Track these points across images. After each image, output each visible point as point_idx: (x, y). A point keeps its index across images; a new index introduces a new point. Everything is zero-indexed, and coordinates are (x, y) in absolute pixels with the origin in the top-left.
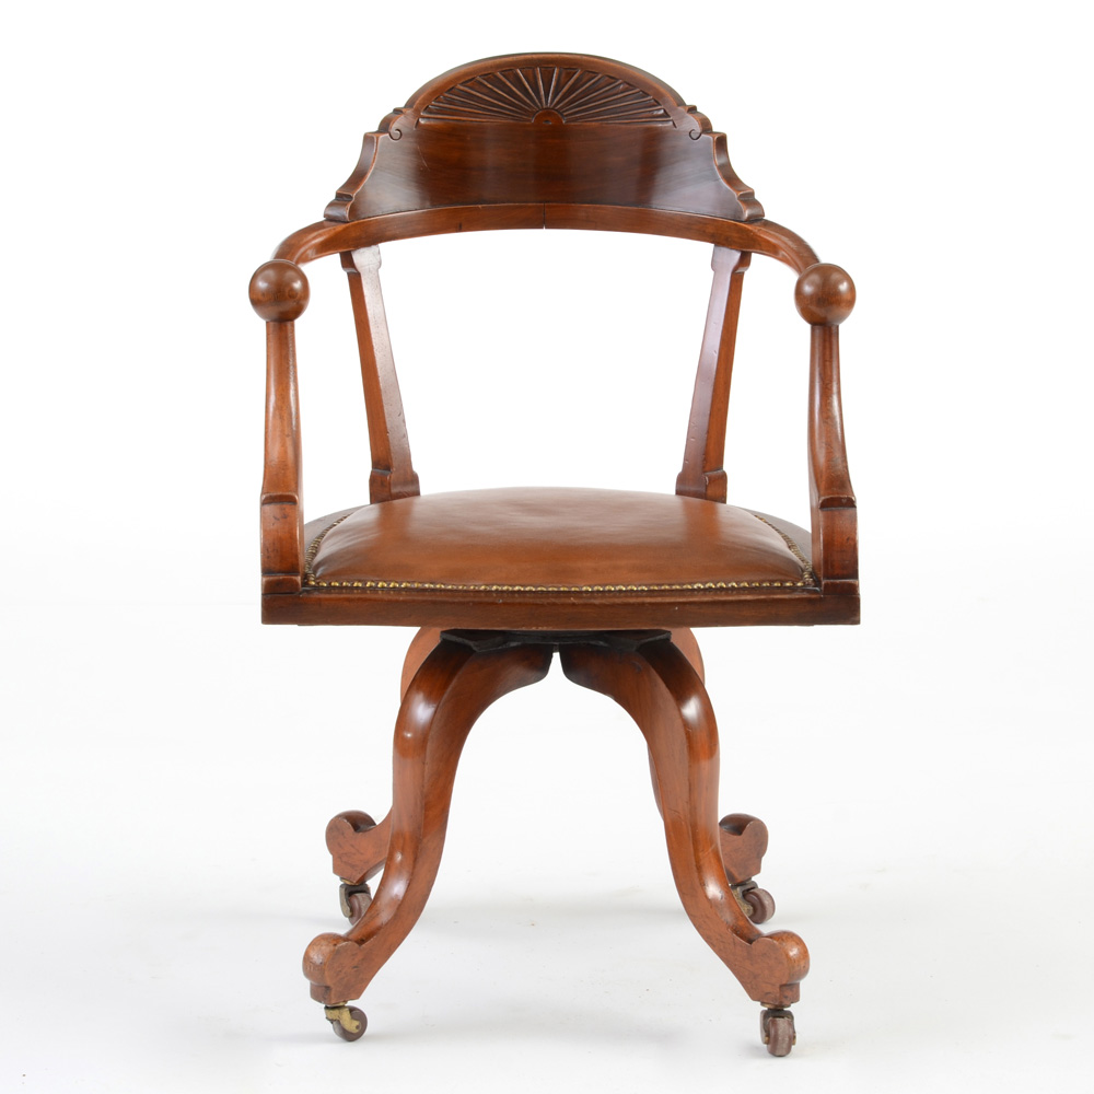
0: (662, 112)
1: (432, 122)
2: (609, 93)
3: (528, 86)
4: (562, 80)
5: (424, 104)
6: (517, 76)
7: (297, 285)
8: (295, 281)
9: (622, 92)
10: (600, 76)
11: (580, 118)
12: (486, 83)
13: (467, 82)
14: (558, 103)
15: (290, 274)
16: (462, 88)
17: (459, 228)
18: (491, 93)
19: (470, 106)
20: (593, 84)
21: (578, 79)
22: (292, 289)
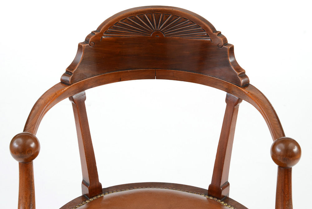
0: (206, 34)
1: (108, 38)
2: (184, 25)
3: (149, 21)
4: (164, 19)
5: (104, 30)
6: (145, 17)
7: (33, 145)
8: (31, 143)
9: (189, 25)
10: (180, 18)
11: (172, 35)
12: (131, 20)
13: (123, 20)
14: (162, 28)
15: (29, 140)
16: (121, 22)
17: (120, 80)
18: (134, 24)
19: (124, 30)
20: (177, 21)
21: (170, 19)
22: (30, 147)
